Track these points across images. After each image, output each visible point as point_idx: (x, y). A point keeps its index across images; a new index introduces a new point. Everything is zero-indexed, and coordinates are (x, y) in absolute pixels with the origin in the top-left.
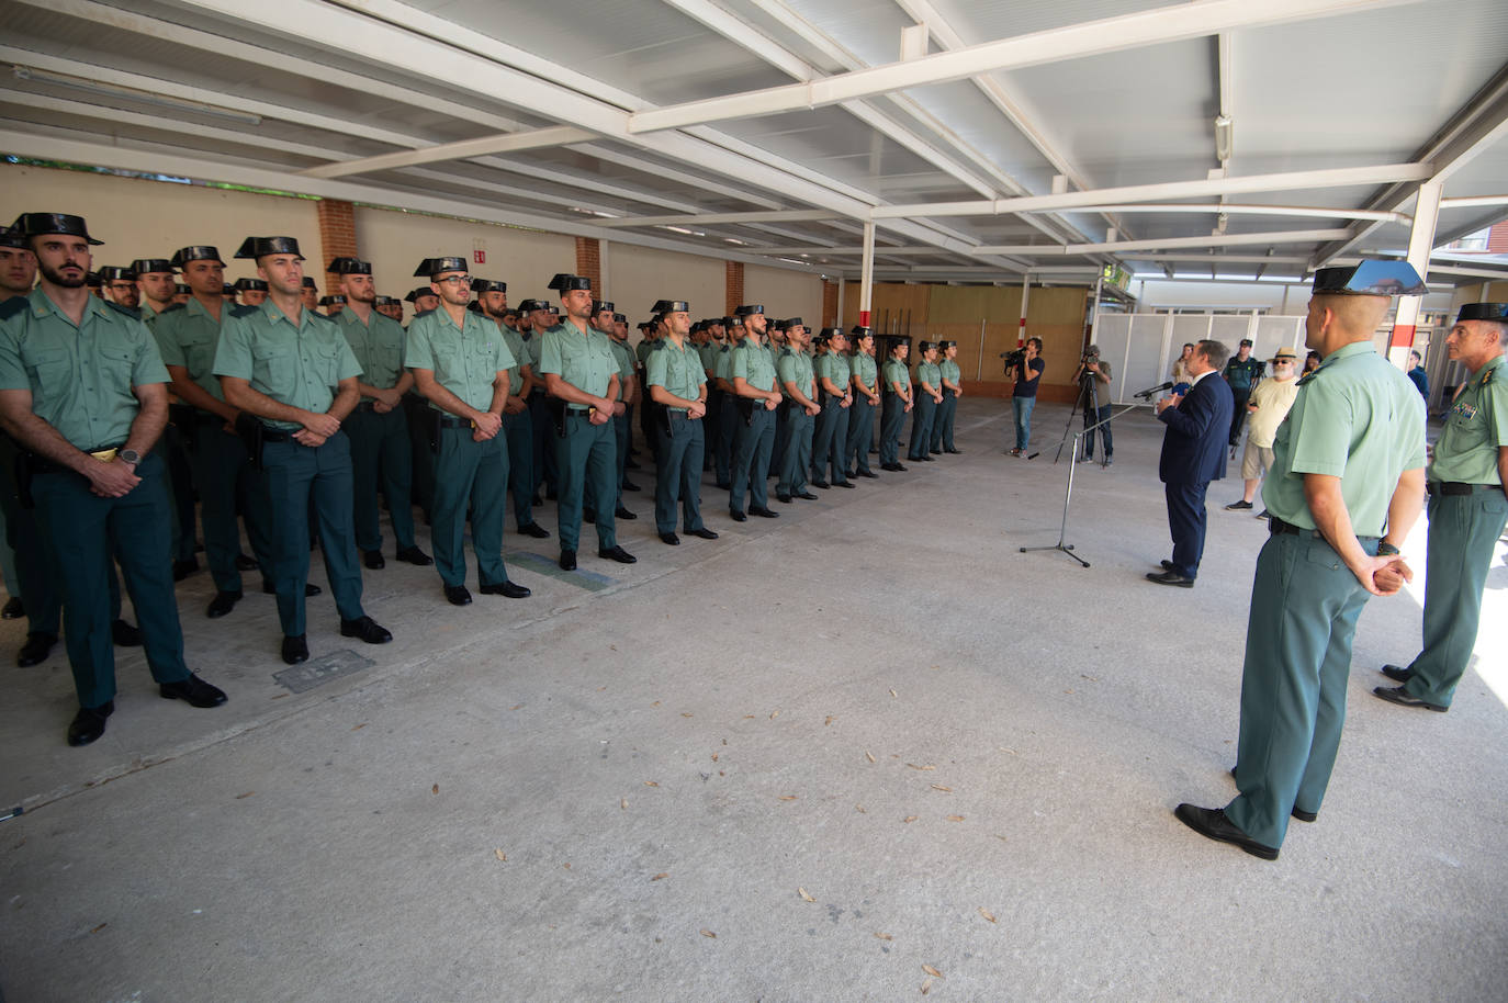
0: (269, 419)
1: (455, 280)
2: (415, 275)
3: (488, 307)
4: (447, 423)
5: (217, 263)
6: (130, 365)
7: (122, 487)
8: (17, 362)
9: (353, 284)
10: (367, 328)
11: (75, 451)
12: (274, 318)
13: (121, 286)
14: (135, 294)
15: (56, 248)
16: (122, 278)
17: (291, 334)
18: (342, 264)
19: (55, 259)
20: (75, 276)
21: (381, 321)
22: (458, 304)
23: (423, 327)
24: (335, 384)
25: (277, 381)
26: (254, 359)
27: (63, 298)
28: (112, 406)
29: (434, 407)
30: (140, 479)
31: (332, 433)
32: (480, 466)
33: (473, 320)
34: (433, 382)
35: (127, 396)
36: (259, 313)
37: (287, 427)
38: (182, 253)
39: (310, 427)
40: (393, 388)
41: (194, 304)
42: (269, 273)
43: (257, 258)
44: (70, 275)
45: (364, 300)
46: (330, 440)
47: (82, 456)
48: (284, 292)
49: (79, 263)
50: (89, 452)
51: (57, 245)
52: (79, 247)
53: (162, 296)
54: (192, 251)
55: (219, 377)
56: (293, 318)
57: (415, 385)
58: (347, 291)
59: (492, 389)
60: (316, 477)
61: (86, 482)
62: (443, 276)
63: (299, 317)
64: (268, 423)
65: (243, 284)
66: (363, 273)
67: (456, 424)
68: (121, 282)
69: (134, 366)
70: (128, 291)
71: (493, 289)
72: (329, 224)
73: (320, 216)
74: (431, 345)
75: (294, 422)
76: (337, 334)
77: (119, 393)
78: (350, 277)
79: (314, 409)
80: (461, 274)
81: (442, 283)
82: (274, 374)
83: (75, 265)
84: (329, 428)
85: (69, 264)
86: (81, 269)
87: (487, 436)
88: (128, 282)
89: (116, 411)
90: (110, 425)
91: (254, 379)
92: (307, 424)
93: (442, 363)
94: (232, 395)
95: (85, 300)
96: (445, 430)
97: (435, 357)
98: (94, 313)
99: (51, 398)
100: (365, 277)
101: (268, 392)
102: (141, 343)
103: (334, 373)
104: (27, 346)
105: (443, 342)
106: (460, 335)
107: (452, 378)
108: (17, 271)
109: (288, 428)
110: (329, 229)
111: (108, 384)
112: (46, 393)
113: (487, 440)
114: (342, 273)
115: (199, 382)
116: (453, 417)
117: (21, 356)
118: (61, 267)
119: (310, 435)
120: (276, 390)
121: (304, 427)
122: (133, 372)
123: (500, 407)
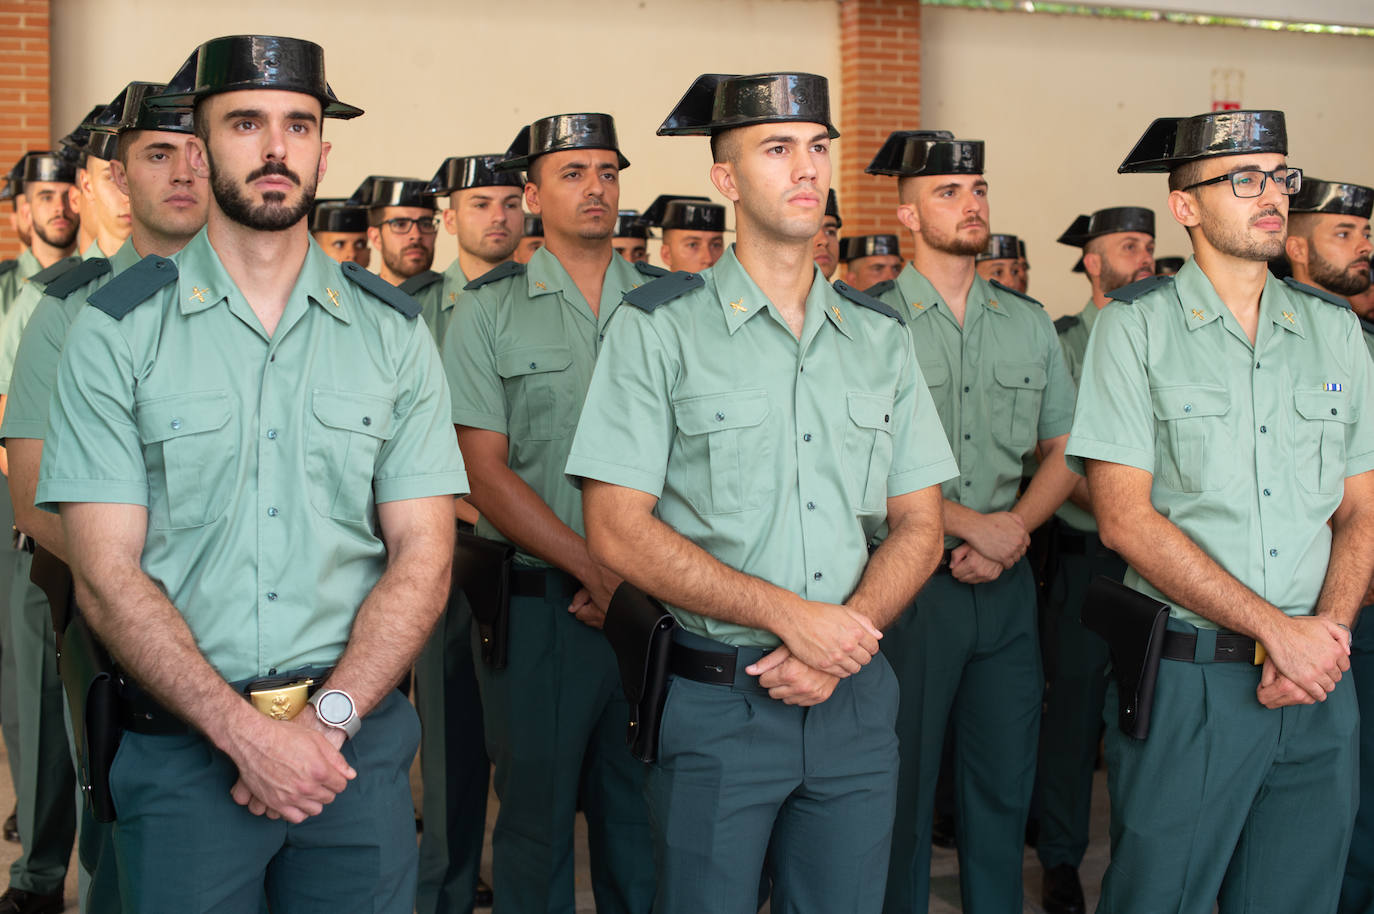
0: (692, 613)
1: (1249, 181)
2: (1120, 171)
3: (1314, 260)
4: (1178, 643)
5: (609, 157)
6: (375, 444)
7: (306, 795)
8: (125, 429)
9: (935, 203)
10: (961, 331)
11: (214, 681)
12: (739, 310)
13: (401, 222)
14: (427, 243)
15: (247, 125)
16: (404, 203)
17: (776, 356)
18: (909, 149)
19: (241, 153)
20: (281, 197)
21: (1000, 308)
22: (1251, 255)
23: (1136, 332)
24: (880, 510)
25: (724, 499)
26: (675, 430)
27: (249, 258)
28: (319, 558)
29: (1142, 588)
30: (352, 774)
31: (856, 667)
32: (1263, 791)
33: (1286, 304)
34: (1144, 509)
35: (359, 532)
36: (703, 297)
37: (736, 638)
38: (532, 134)
39: (796, 646)
40: (1011, 508)
41: (543, 267)
42: (743, 182)
43: (717, 134)
44: (267, 197)
45: (958, 250)
46: (848, 687)
47: (228, 696)
48: (775, 234)
49: (292, 165)
50: (246, 689)
51: (249, 119)
52: (297, 120)
53: (492, 246)
54: (556, 130)
55: (581, 482)
56: (789, 314)
57: (1082, 499)
58: (915, 227)
59: (1328, 531)
60: (799, 794)
61: (225, 769)
62: (1209, 169)
63: (804, 306)
64: (688, 623)
65: (669, 212)
66: (962, 170)
67: (1207, 647)
68: (403, 212)
69: (386, 447)
70: (414, 233)
71: (1336, 207)
72: (861, 55)
73: (844, 37)
74: (1153, 389)
75: (755, 626)
76: (899, 355)
77: (338, 521)
78: (926, 184)
79: (817, 590)
80: (1268, 162)
81: (1208, 193)
82: (719, 480)
83: (283, 170)
84: (848, 652)
85: (273, 167)
86: (295, 178)
87: (1300, 695)
88: (416, 213)
89: (325, 575)
90: (304, 614)
91: (668, 489)
92: (789, 636)
93: (1181, 448)
94: (605, 533)
95: (298, 261)
96: (1167, 665)
97: (1162, 426)
98: (311, 299)
99: (184, 531)
100: (966, 181)
101: (700, 531)
102: (406, 385)
103: (879, 475)
104: (150, 389)
105: (1194, 380)
106: (1245, 356)
107: (1210, 496)
108: (182, 190)
109: (737, 642)
110: (861, 67)
111: (313, 498)
112: (177, 515)
113: (1300, 705)
114: (904, 177)
115: (528, 475)
116: (1198, 624)
117: (135, 415)
118: (253, 177)
119: (794, 669)
120: (722, 526)
121: (780, 643)
122: (379, 465)
123: (1348, 603)
